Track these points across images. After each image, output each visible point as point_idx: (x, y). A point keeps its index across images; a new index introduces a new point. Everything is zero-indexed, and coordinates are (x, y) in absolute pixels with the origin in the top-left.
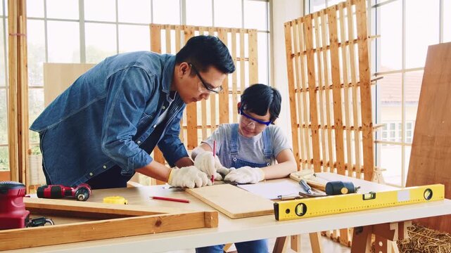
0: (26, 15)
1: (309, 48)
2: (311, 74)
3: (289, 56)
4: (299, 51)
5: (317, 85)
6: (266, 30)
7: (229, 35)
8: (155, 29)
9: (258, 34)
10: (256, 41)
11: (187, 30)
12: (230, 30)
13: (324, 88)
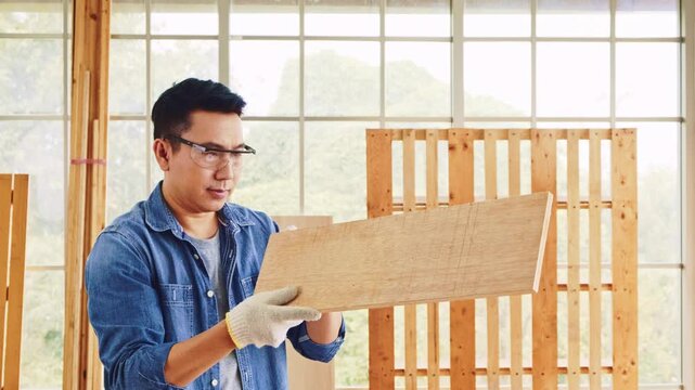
6: (676, 114)
8: (378, 140)
10: (634, 157)
11: (455, 141)
12: (564, 134)
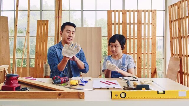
0: (61, 9)
1: (179, 18)
2: (179, 30)
3: (170, 22)
4: (174, 19)
5: (182, 35)
6: (162, 10)
7: (143, 13)
8: (109, 12)
9: (157, 12)
10: (156, 15)
11: (123, 12)
12: (143, 11)
13: (185, 37)
